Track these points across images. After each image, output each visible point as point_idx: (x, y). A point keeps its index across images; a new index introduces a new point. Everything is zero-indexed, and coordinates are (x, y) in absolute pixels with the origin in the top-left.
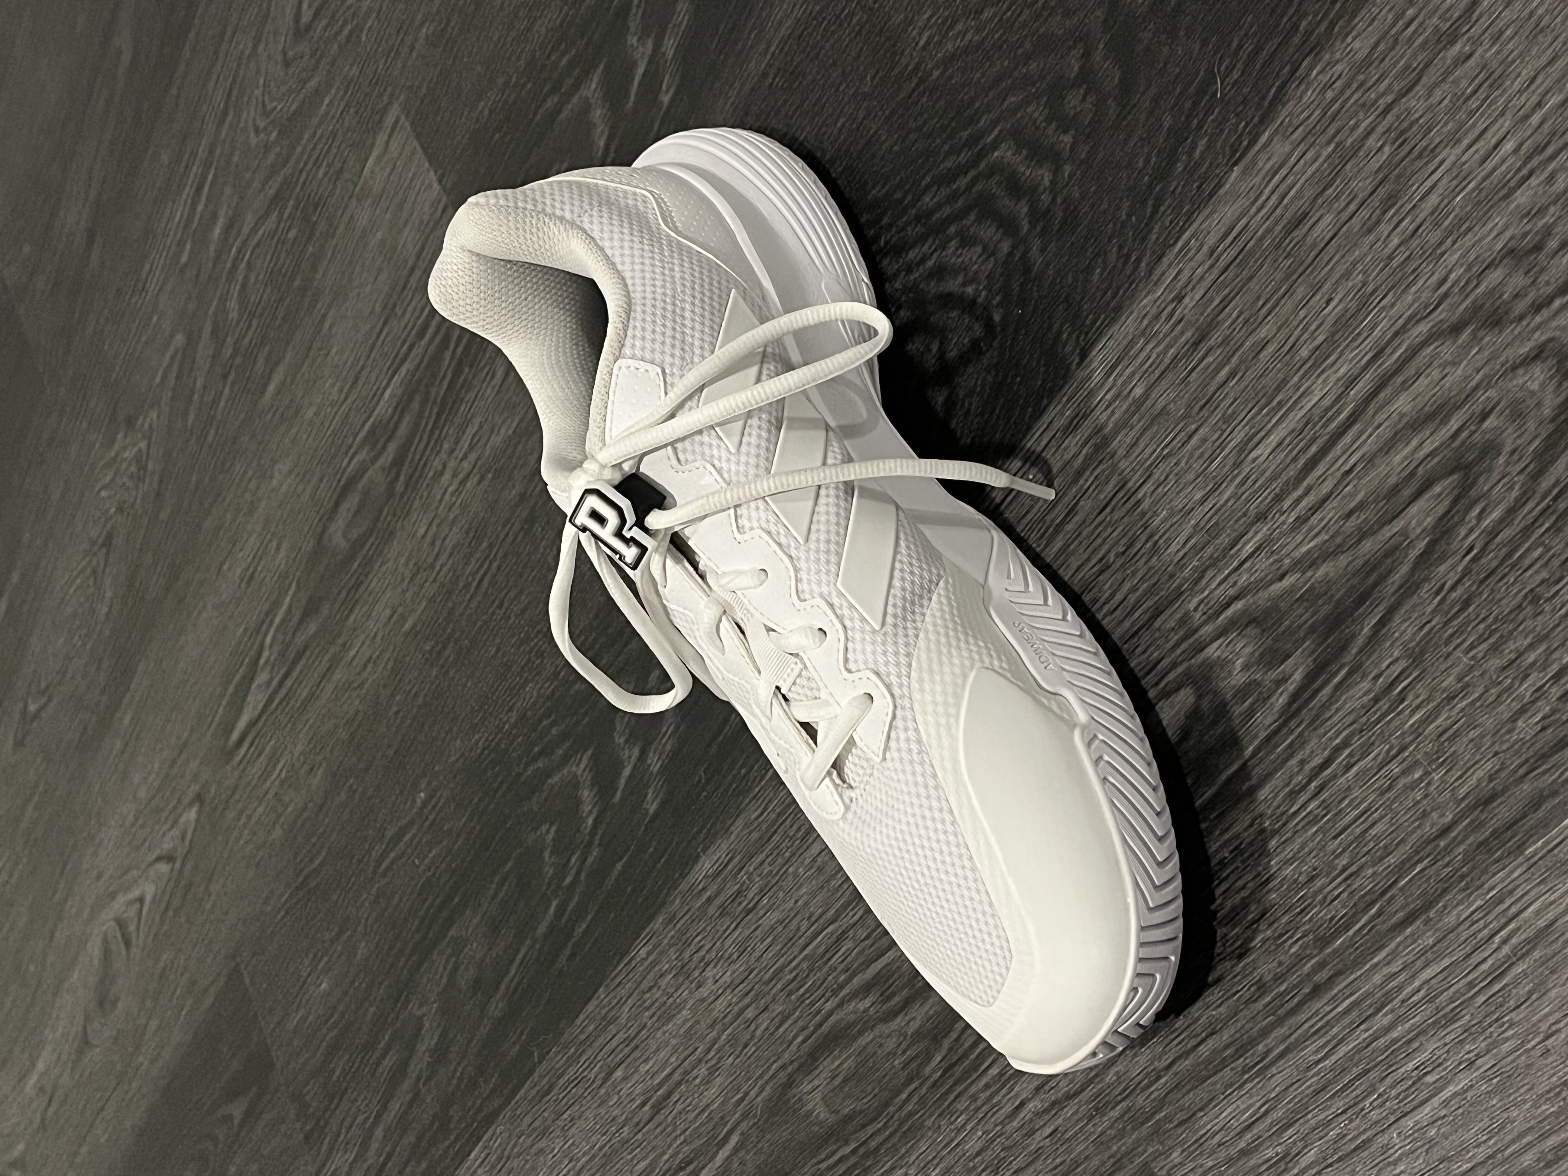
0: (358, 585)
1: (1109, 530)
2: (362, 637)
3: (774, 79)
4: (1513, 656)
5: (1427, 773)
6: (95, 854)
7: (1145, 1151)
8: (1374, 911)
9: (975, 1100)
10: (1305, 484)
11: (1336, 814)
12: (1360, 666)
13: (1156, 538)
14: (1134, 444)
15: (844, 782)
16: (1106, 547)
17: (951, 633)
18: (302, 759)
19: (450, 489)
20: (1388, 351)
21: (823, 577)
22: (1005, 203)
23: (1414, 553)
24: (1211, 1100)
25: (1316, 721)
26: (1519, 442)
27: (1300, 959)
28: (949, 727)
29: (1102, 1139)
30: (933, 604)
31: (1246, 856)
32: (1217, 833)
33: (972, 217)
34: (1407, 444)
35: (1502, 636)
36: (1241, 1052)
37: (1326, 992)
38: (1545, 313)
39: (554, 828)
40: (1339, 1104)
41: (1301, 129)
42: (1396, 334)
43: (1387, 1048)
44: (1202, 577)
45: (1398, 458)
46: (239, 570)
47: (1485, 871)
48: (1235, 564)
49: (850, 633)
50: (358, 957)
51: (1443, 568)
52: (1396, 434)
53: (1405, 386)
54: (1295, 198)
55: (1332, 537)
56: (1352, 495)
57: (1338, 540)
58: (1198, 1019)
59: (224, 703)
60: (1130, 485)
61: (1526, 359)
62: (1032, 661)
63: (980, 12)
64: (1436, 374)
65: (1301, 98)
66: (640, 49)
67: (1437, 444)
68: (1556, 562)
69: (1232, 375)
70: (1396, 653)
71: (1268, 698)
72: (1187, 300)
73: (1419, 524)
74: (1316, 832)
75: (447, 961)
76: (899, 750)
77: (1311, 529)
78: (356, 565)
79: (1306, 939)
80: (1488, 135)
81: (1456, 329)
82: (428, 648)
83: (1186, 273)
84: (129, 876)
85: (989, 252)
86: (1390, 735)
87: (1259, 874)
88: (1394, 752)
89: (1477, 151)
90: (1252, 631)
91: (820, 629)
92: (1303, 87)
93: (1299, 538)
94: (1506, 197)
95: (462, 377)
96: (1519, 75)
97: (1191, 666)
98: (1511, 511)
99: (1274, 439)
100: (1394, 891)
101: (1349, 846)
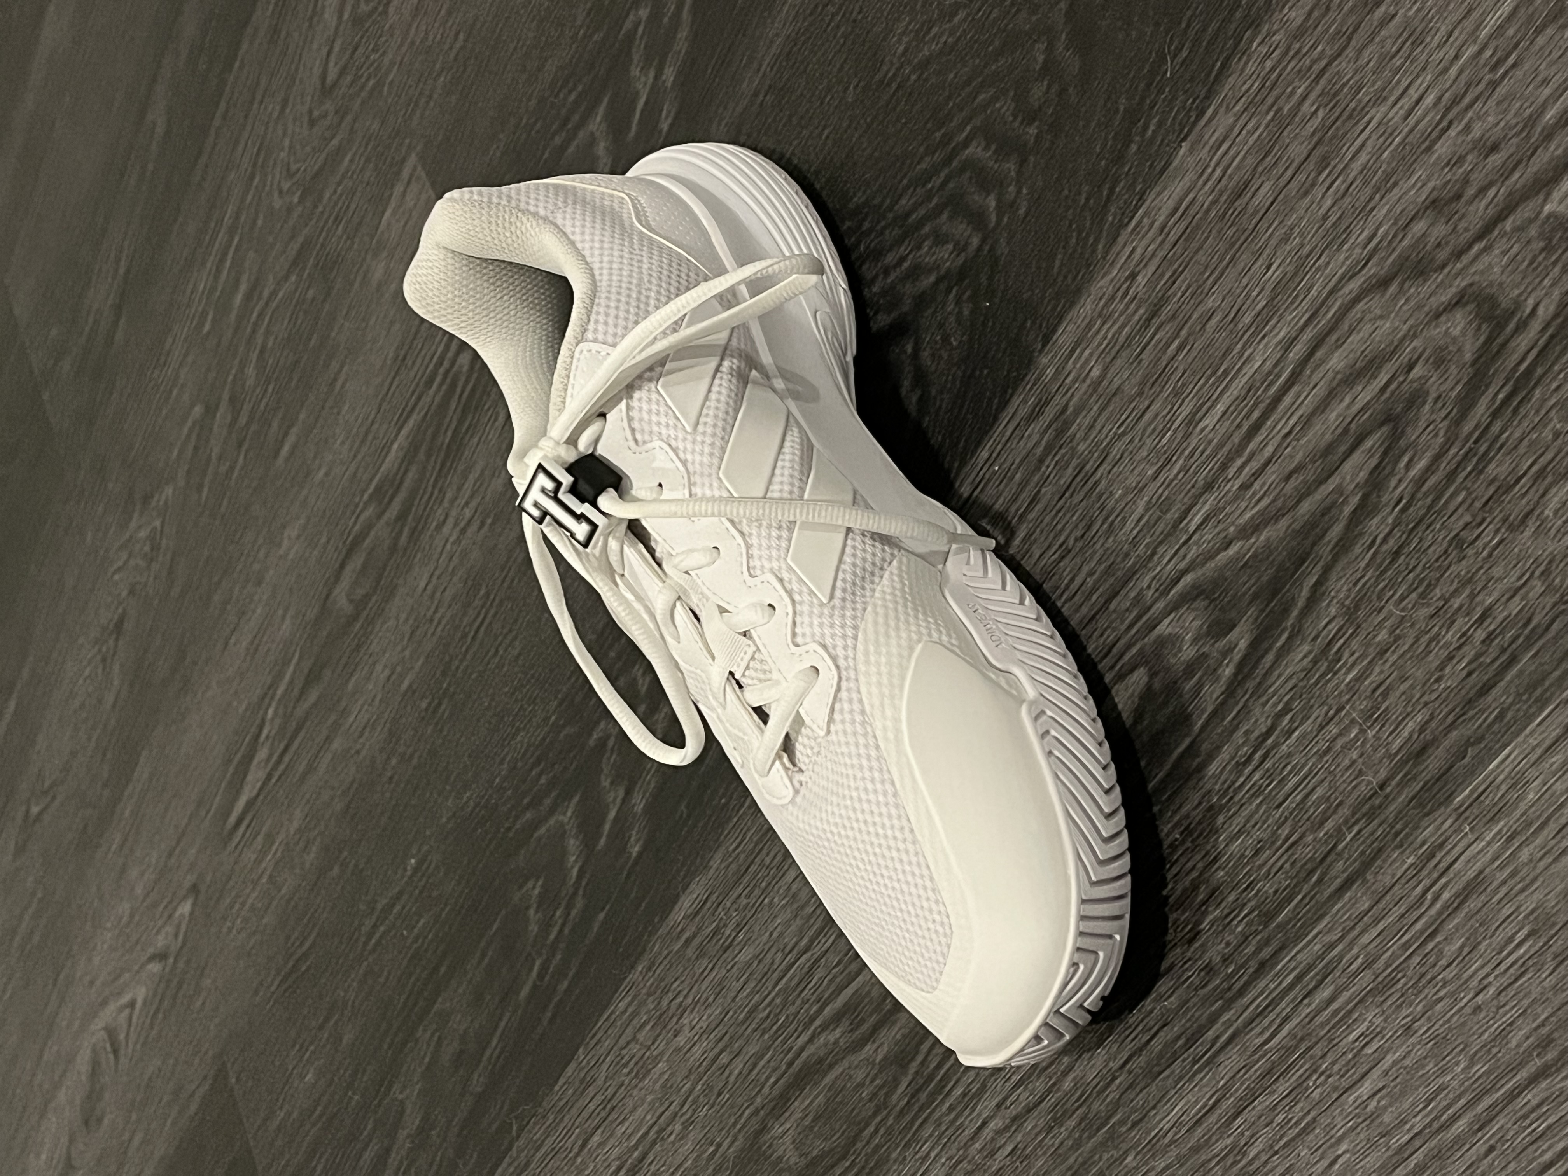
0: (358, 647)
1: (1069, 515)
2: (360, 702)
3: (765, 96)
4: (1441, 603)
5: (1362, 731)
6: (90, 960)
7: (1101, 1158)
8: (1314, 879)
9: (939, 1125)
10: (1248, 450)
11: (1279, 782)
13: (1111, 519)
14: (1091, 427)
15: (794, 765)
16: (1065, 534)
17: (900, 608)
18: (298, 836)
19: (451, 540)
20: (1324, 309)
21: (774, 553)
22: (976, 198)
23: (1348, 510)
24: (1163, 1096)
25: (1259, 691)
26: (1442, 389)
27: (1245, 939)
28: (892, 697)
29: (1060, 1151)
30: (885, 581)
31: (1195, 835)
32: (1169, 814)
33: (945, 216)
34: (1342, 401)
35: (1429, 585)
36: (1191, 1042)
37: (1272, 968)
38: (1466, 259)
39: (540, 883)
40: (1283, 1087)
41: (1243, 99)
42: (1331, 292)
43: (1328, 1021)
44: (1154, 553)
45: (1334, 415)
46: (244, 644)
47: (1416, 828)
48: (1185, 538)
49: (798, 607)
50: (345, 1042)
51: (1375, 521)
52: (1330, 393)
53: (1338, 345)
54: (1238, 168)
55: (1274, 501)
56: (1291, 457)
57: (1279, 503)
58: (1151, 1012)
59: (223, 785)
60: (1088, 467)
61: (1449, 304)
62: (982, 639)
63: (953, 15)
64: (1367, 328)
65: (1243, 71)
66: (643, 79)
67: (1368, 398)
68: (1478, 504)
69: (1180, 349)
70: (1333, 611)
71: (1215, 670)
72: (1139, 278)
73: (1352, 481)
74: (1261, 802)
75: (433, 1034)
76: (843, 722)
77: (1254, 494)
78: (358, 625)
79: (1252, 916)
80: (1411, 91)
81: (1384, 283)
82: (424, 705)
83: (1139, 251)
84: (122, 980)
85: (960, 248)
86: (1328, 697)
87: (1207, 853)
88: (1332, 712)
89: (1401, 108)
91: (770, 605)
92: (1245, 59)
93: (1243, 505)
94: (1429, 149)
95: (466, 425)
96: (1438, 30)
97: (1145, 645)
98: (1437, 458)
99: (1220, 408)
100: (1332, 856)
101: (1291, 814)
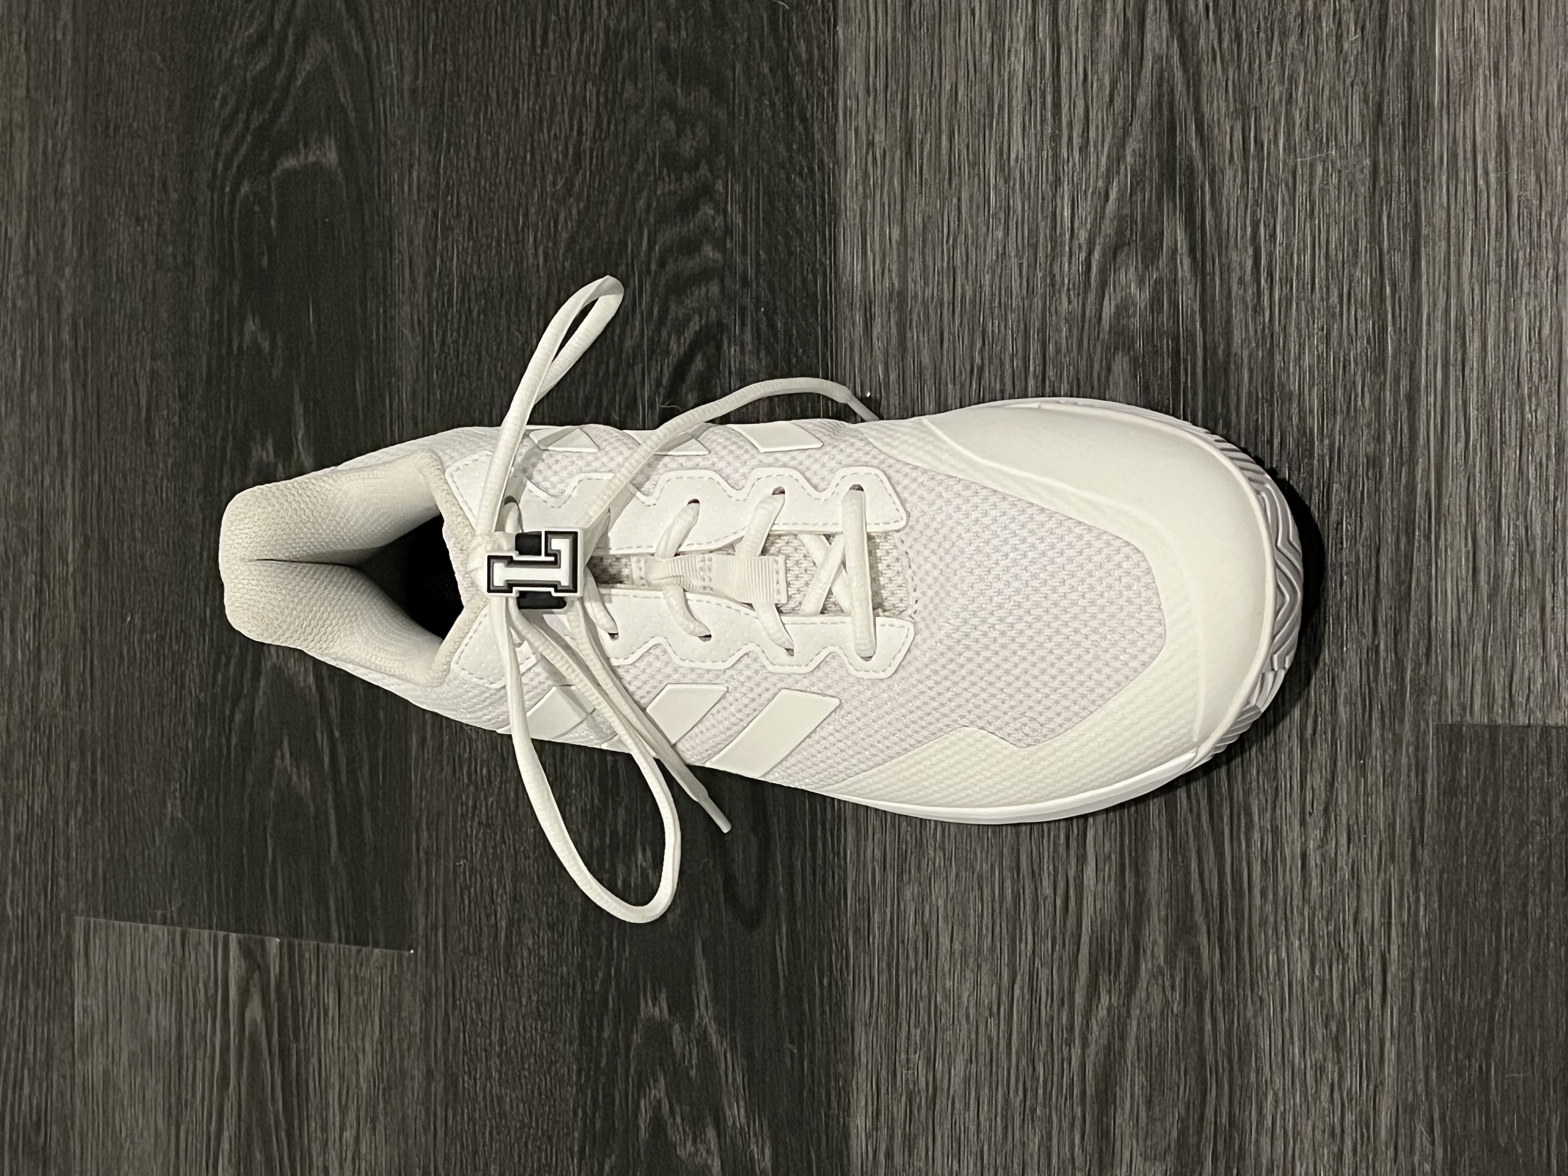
4: (1298, 21)
5: (1325, 161)
7: (1427, 721)
8: (1388, 290)
9: (1266, 923)
10: (1064, 124)
11: (1298, 274)
12: (1214, 170)
13: (997, 302)
14: (924, 270)
16: (967, 361)
22: (691, 265)
23: (1176, 60)
24: (1429, 597)
25: (1222, 244)
27: (1378, 402)
29: (1388, 771)
33: (673, 308)
34: (1106, 13)
35: (1280, 21)
36: (1410, 531)
43: (1497, 357)
44: (1053, 276)
45: (1108, 27)
47: (1426, 157)
48: (1067, 236)
51: (1202, 41)
52: (1092, 17)
55: (1115, 126)
56: (1101, 87)
57: (1120, 123)
63: (571, 189)
69: (951, 137)
70: (1228, 127)
71: (1176, 279)
72: (877, 138)
74: (1297, 305)
77: (1095, 142)
79: (1368, 380)
83: (862, 125)
85: (705, 308)
86: (1278, 177)
87: (1290, 395)
88: (1291, 182)
90: (1122, 256)
93: (1094, 159)
97: (1104, 339)
99: (1017, 130)
100: (1386, 257)
101: (1327, 279)
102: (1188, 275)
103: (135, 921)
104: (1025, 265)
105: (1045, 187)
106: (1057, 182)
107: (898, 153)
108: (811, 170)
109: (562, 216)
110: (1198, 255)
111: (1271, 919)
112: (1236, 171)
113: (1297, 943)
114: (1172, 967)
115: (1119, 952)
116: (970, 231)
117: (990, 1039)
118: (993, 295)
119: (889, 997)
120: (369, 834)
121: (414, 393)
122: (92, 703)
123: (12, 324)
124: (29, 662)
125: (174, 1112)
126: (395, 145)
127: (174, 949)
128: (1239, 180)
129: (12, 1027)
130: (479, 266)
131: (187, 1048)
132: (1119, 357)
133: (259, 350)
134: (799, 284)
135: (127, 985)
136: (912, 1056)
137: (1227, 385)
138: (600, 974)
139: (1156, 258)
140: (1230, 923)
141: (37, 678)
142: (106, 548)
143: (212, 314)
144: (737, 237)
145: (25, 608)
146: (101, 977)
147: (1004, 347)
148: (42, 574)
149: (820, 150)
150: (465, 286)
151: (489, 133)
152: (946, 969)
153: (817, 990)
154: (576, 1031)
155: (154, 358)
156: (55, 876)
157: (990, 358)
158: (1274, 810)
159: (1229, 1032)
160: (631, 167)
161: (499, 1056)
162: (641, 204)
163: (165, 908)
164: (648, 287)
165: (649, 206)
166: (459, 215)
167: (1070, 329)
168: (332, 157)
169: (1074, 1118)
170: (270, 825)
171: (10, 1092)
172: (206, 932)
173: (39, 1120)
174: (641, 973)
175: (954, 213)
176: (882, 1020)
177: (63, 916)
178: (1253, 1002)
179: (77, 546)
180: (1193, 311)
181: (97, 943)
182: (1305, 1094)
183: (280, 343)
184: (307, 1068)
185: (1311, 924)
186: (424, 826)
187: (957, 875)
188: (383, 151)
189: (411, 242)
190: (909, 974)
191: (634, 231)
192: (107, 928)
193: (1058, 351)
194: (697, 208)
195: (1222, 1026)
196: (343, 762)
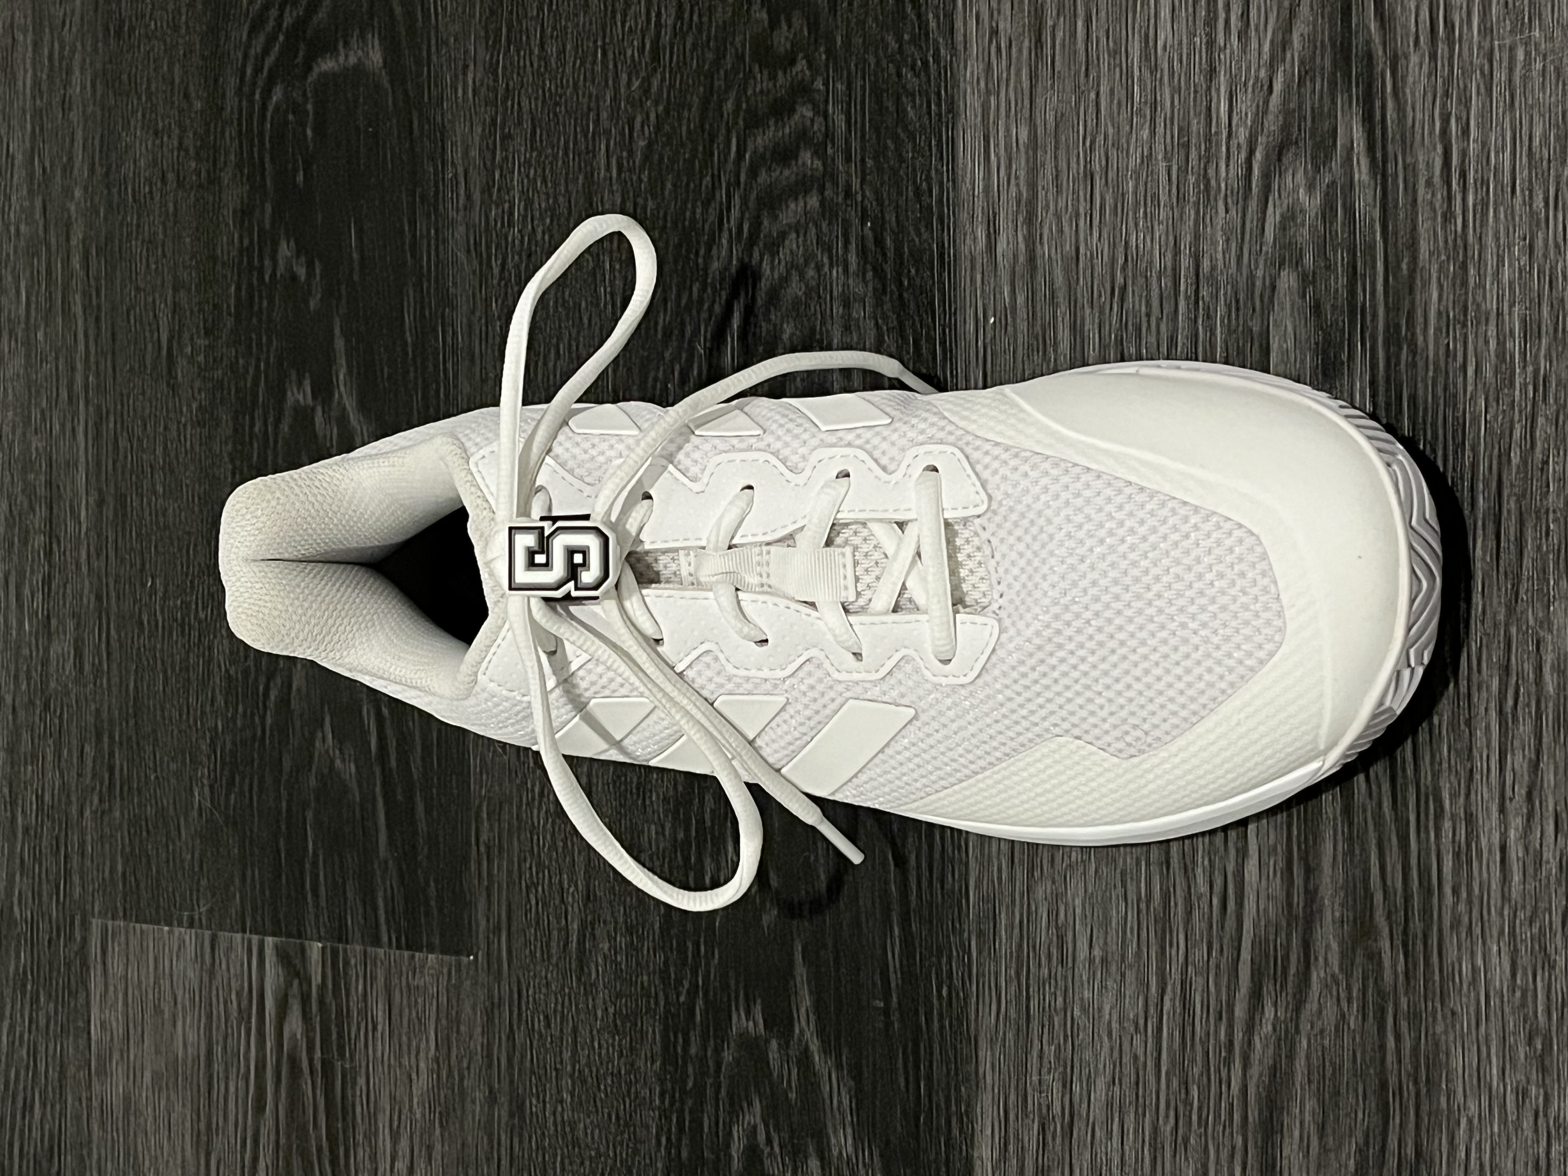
5: (1528, 44)
11: (1495, 178)
12: (1396, 56)
13: (1141, 211)
14: (1057, 172)
22: (786, 176)
25: (1406, 140)
32: (1421, 338)
33: (766, 224)
44: (1207, 181)
48: (1225, 133)
55: (1280, 9)
60: (1082, 206)
63: (648, 89)
69: (1088, 19)
71: (1351, 182)
72: (1002, 26)
74: (1495, 213)
77: (1258, 26)
83: (984, 9)
85: (802, 224)
86: (1471, 63)
88: (1486, 67)
90: (1288, 157)
93: (1255, 45)
97: (1267, 253)
99: (1165, 13)
102: (1365, 177)
103: (158, 923)
104: (1175, 168)
105: (1199, 78)
106: (1212, 72)
107: (1026, 43)
108: (925, 63)
109: (639, 120)
110: (1379, 155)
111: (1465, 919)
112: (1423, 56)
113: (1495, 948)
114: (1349, 976)
115: (1286, 958)
116: (1111, 131)
117: (1136, 1058)
118: (1137, 203)
119: (1018, 1012)
120: (422, 826)
121: (470, 325)
122: (109, 680)
123: (15, 252)
124: (37, 633)
125: (204, 1138)
126: (446, 43)
127: (202, 956)
128: (1425, 68)
129: (21, 1044)
130: (544, 180)
131: (218, 1067)
132: (1284, 274)
133: (294, 278)
134: (911, 194)
135: (151, 996)
136: (1045, 1077)
137: (1413, 303)
138: (686, 984)
139: (1328, 158)
140: (1417, 925)
141: (47, 650)
142: (124, 506)
143: (241, 238)
144: (840, 142)
145: (32, 572)
146: (121, 988)
147: (1151, 262)
148: (52, 536)
149: (935, 41)
150: (529, 203)
151: (554, 28)
152: (1085, 978)
153: (935, 1001)
154: (658, 1048)
155: (175, 290)
156: (68, 873)
157: (1134, 277)
158: (1468, 795)
159: (1415, 1049)
160: (717, 62)
161: (572, 1076)
162: (729, 106)
163: (193, 910)
164: (737, 201)
165: (738, 107)
166: (520, 123)
167: (1228, 240)
168: (376, 57)
169: (1233, 1148)
170: (310, 815)
171: (18, 1117)
172: (238, 936)
173: (51, 1148)
174: (732, 983)
175: (1092, 110)
176: (1010, 1035)
177: (78, 919)
178: (1444, 1017)
179: (91, 500)
180: (1372, 220)
181: (115, 949)
182: (1504, 1121)
183: (318, 271)
184: (353, 1088)
185: (1512, 928)
186: (485, 816)
187: (1096, 871)
188: (433, 49)
189: (466, 153)
190: (1041, 985)
191: (721, 138)
192: (127, 932)
193: (1213, 268)
194: (792, 111)
195: (1407, 1044)
196: (392, 744)
